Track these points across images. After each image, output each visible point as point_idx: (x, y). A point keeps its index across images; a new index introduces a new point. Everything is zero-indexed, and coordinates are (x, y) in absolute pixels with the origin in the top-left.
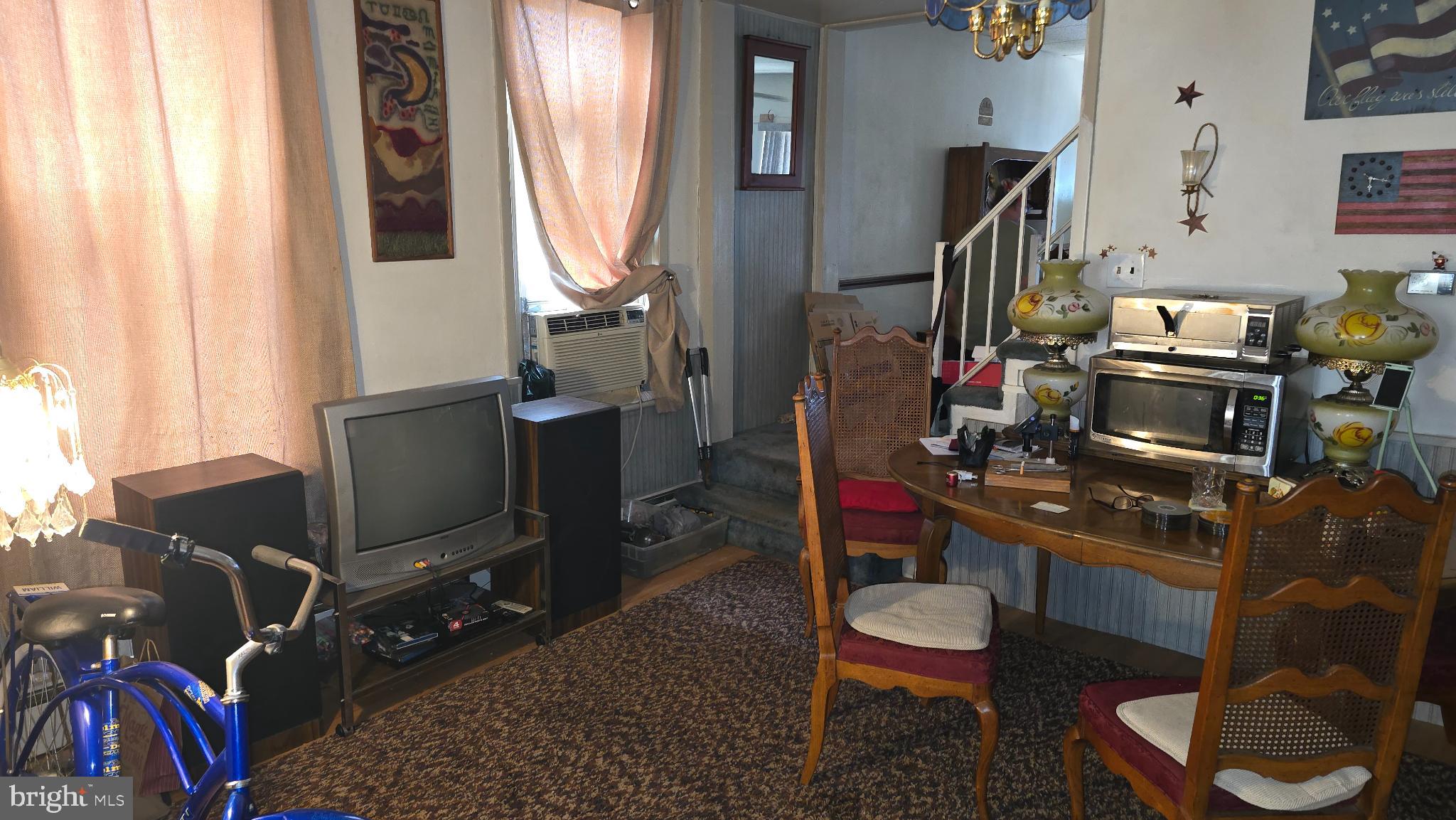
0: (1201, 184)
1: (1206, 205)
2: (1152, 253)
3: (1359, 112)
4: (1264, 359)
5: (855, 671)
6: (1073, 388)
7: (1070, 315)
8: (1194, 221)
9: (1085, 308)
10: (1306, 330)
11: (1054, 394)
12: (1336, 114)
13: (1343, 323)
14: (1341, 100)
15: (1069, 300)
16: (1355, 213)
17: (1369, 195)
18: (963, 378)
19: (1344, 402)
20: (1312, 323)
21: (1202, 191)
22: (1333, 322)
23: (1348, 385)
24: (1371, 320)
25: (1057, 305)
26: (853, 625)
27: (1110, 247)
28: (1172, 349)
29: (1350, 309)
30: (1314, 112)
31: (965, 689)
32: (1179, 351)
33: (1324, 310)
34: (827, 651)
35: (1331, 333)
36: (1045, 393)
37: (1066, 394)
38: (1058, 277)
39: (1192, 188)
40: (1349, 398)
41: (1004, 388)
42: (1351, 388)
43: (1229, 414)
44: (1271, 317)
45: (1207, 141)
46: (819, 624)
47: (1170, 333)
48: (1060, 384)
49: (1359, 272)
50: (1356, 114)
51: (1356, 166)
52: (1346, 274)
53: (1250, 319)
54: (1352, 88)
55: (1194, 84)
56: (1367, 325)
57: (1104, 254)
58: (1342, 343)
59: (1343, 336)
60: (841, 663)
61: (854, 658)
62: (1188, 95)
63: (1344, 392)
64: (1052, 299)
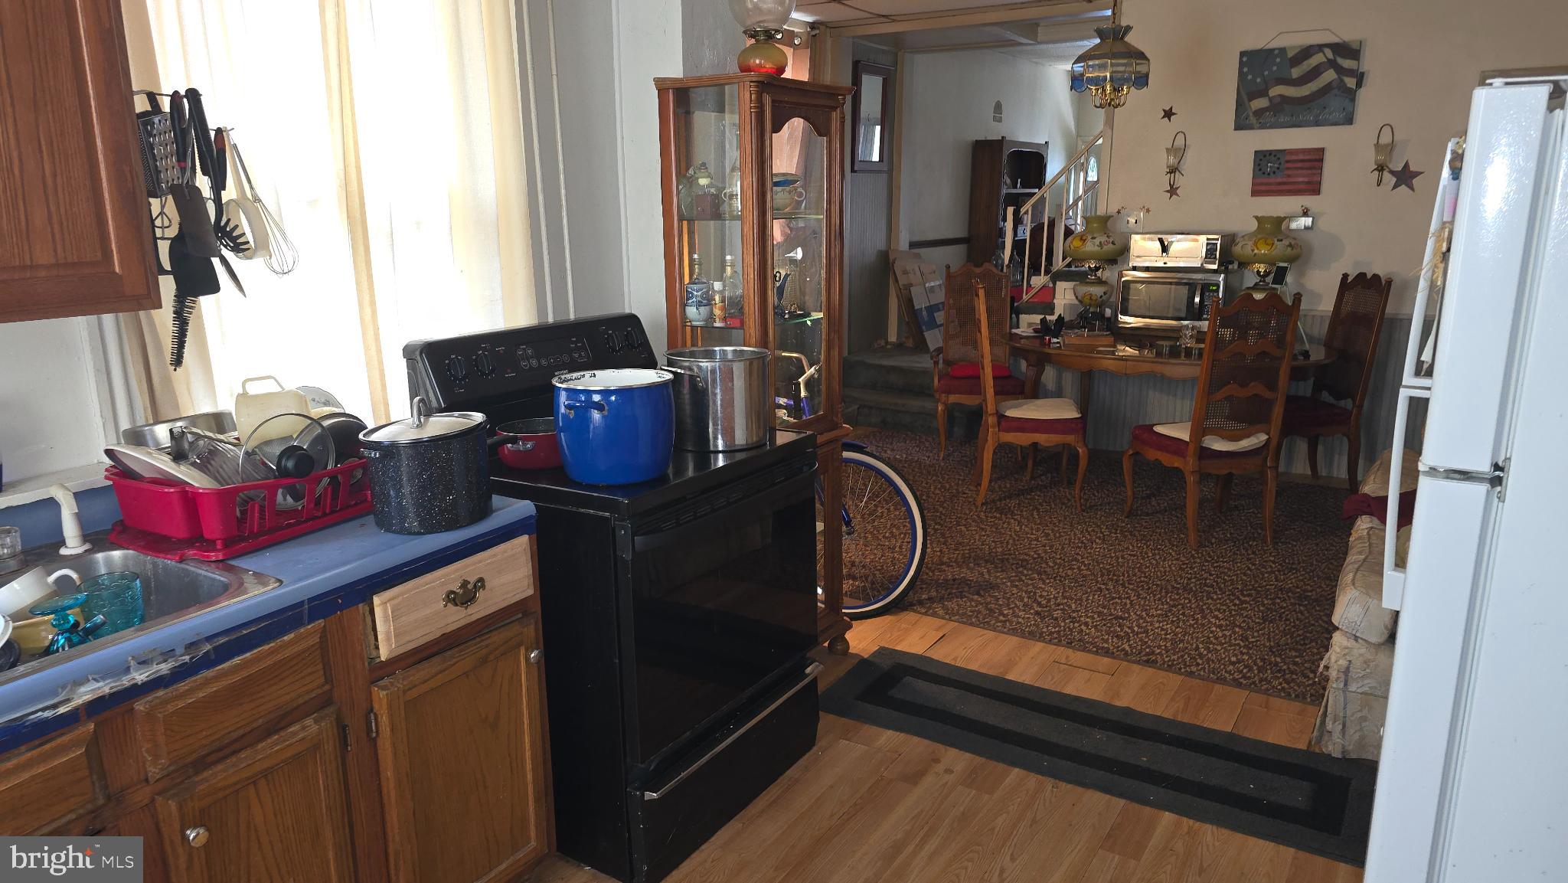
0: (1177, 168)
1: (1180, 181)
2: (1148, 211)
3: (1263, 127)
4: (1215, 267)
5: (1009, 437)
6: (1105, 293)
7: (1105, 247)
8: (1173, 191)
9: (1113, 243)
10: (1237, 249)
11: (1094, 298)
12: (1251, 127)
13: (1256, 244)
14: (1253, 120)
15: (1104, 239)
16: (1262, 184)
17: (1269, 174)
18: (1025, 297)
19: (1257, 289)
20: (1240, 245)
21: (1177, 173)
22: (1251, 243)
23: (1258, 281)
24: (1270, 241)
25: (1097, 241)
26: (1006, 414)
27: (1122, 208)
28: (1165, 263)
29: (1259, 236)
30: (1239, 126)
31: (1070, 439)
32: (1169, 265)
33: (1245, 237)
34: (993, 427)
35: (1249, 249)
36: (1088, 297)
37: (1101, 297)
38: (1095, 225)
39: (1173, 170)
40: (1258, 287)
41: (1055, 301)
42: (1260, 281)
43: (1197, 300)
44: (1219, 242)
45: (1180, 141)
46: (989, 413)
47: (1164, 254)
48: (1097, 291)
49: (1263, 217)
50: (1260, 128)
51: (1262, 157)
52: (1256, 217)
53: (1208, 244)
54: (1259, 113)
55: (1172, 108)
56: (1267, 244)
57: (1119, 212)
58: (1255, 254)
59: (1256, 251)
60: (1001, 434)
61: (1008, 431)
62: (1168, 114)
63: (1256, 284)
64: (1093, 238)
